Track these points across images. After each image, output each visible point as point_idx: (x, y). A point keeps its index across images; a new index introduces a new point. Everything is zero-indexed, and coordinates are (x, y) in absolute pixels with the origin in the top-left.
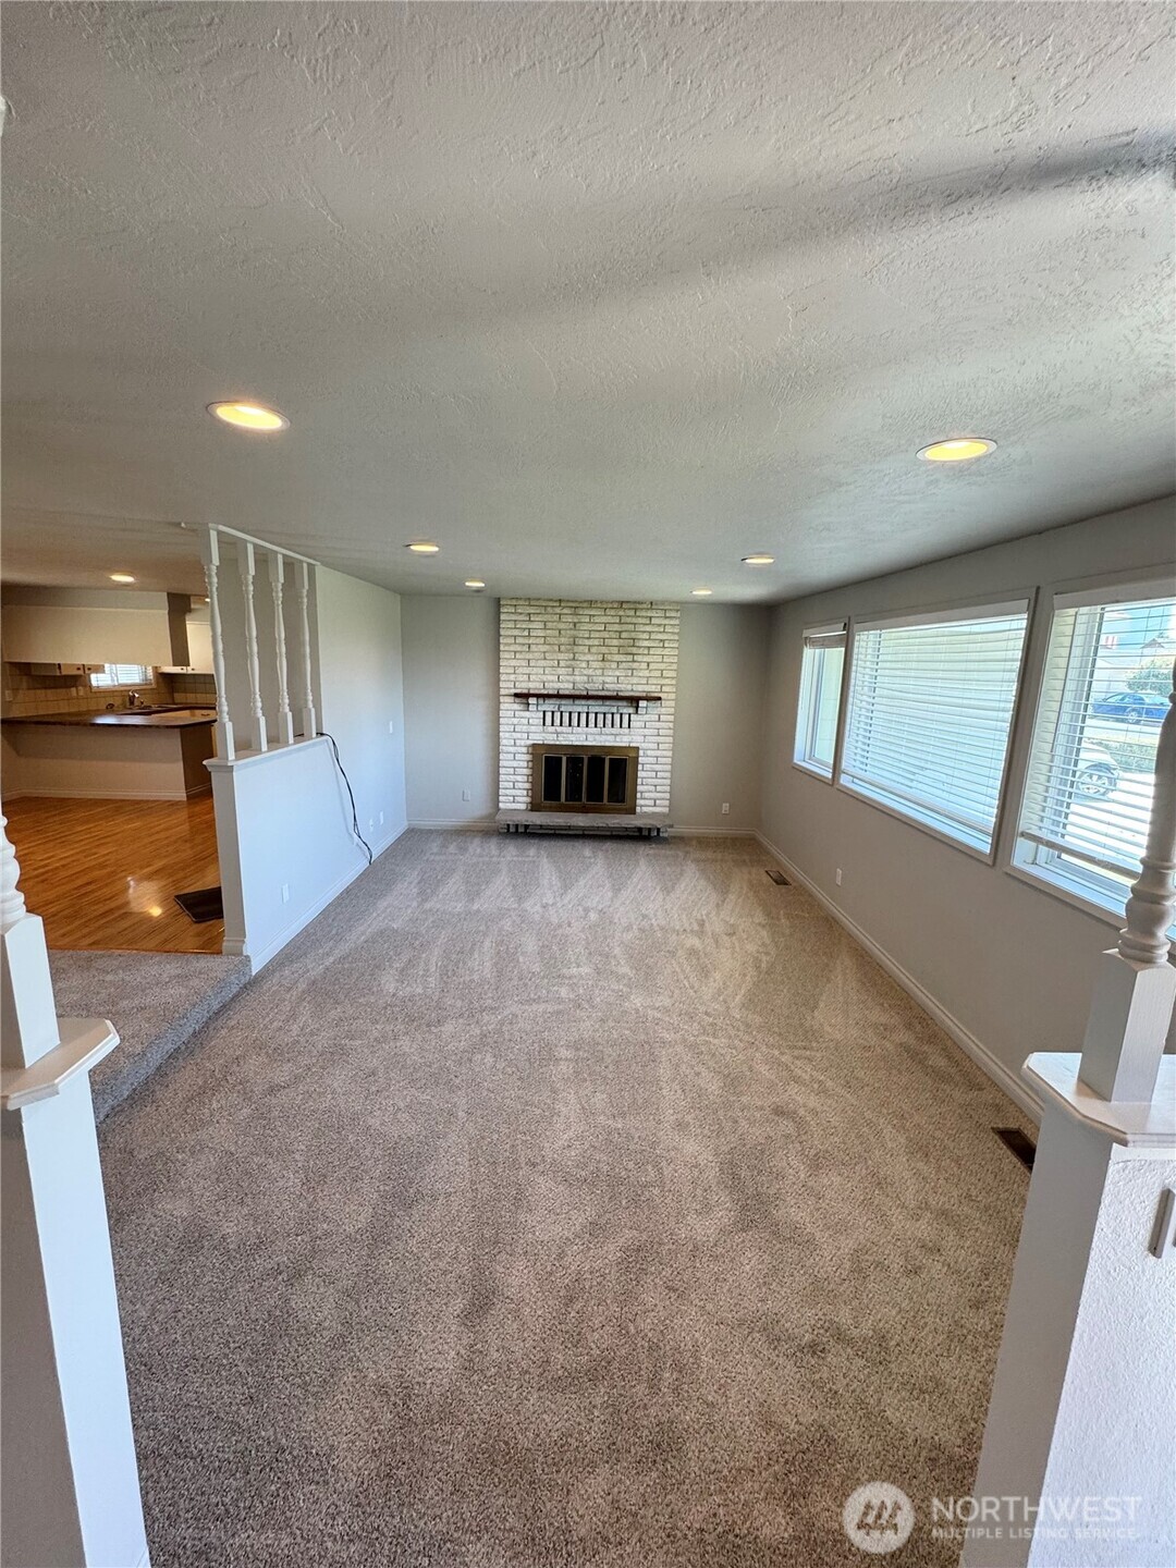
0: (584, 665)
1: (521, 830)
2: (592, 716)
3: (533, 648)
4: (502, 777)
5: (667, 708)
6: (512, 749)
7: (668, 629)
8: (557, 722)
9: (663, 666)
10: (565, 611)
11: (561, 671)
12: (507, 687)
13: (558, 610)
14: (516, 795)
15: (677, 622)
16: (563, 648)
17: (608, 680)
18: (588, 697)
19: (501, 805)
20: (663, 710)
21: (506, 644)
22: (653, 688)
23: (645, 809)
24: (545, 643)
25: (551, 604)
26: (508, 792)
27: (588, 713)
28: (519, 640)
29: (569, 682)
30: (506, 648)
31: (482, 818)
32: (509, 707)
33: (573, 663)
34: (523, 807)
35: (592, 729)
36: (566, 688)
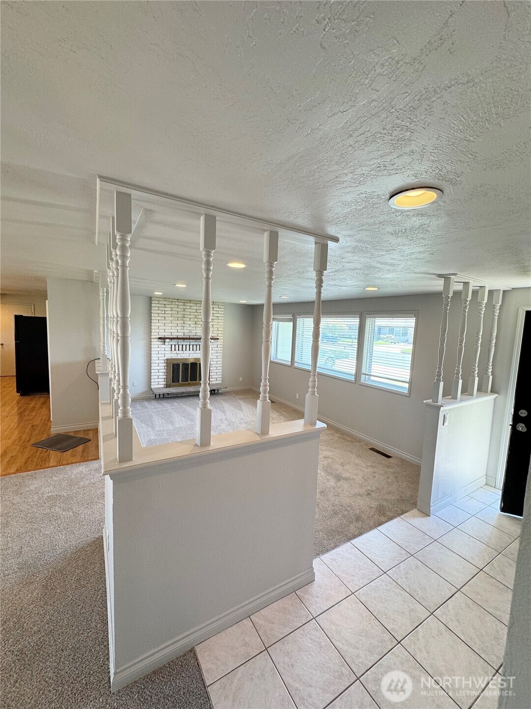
0: (188, 326)
1: (161, 396)
2: (191, 346)
3: (166, 318)
4: (152, 374)
5: (220, 342)
6: (157, 361)
7: (220, 312)
8: (177, 349)
9: (218, 326)
10: (180, 304)
11: (178, 328)
12: (155, 335)
13: (177, 303)
14: (159, 381)
15: (223, 310)
16: (179, 319)
17: (198, 331)
18: (190, 339)
19: (152, 387)
20: (219, 343)
21: (154, 317)
22: (215, 335)
23: (213, 382)
24: (172, 317)
25: (174, 300)
26: (156, 380)
27: (189, 345)
28: (160, 315)
29: (181, 332)
30: (155, 318)
31: (143, 393)
32: (156, 343)
33: (183, 325)
34: (162, 386)
35: (191, 352)
36: (180, 335)
